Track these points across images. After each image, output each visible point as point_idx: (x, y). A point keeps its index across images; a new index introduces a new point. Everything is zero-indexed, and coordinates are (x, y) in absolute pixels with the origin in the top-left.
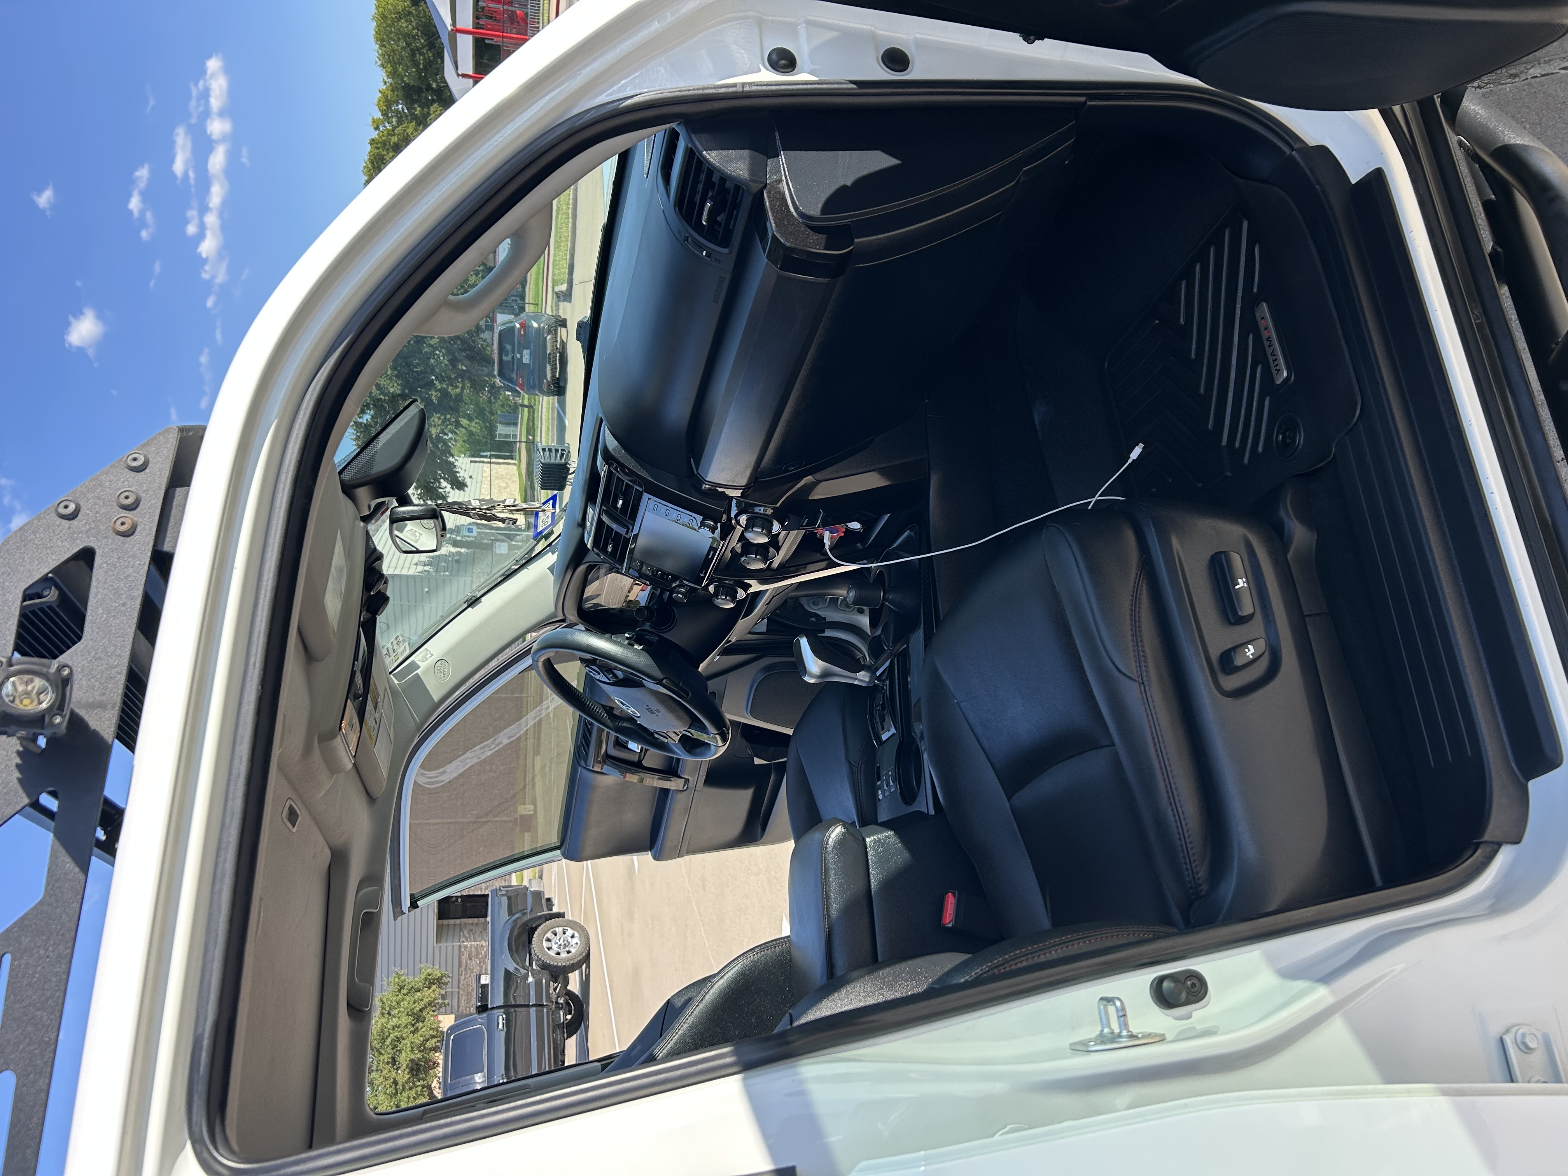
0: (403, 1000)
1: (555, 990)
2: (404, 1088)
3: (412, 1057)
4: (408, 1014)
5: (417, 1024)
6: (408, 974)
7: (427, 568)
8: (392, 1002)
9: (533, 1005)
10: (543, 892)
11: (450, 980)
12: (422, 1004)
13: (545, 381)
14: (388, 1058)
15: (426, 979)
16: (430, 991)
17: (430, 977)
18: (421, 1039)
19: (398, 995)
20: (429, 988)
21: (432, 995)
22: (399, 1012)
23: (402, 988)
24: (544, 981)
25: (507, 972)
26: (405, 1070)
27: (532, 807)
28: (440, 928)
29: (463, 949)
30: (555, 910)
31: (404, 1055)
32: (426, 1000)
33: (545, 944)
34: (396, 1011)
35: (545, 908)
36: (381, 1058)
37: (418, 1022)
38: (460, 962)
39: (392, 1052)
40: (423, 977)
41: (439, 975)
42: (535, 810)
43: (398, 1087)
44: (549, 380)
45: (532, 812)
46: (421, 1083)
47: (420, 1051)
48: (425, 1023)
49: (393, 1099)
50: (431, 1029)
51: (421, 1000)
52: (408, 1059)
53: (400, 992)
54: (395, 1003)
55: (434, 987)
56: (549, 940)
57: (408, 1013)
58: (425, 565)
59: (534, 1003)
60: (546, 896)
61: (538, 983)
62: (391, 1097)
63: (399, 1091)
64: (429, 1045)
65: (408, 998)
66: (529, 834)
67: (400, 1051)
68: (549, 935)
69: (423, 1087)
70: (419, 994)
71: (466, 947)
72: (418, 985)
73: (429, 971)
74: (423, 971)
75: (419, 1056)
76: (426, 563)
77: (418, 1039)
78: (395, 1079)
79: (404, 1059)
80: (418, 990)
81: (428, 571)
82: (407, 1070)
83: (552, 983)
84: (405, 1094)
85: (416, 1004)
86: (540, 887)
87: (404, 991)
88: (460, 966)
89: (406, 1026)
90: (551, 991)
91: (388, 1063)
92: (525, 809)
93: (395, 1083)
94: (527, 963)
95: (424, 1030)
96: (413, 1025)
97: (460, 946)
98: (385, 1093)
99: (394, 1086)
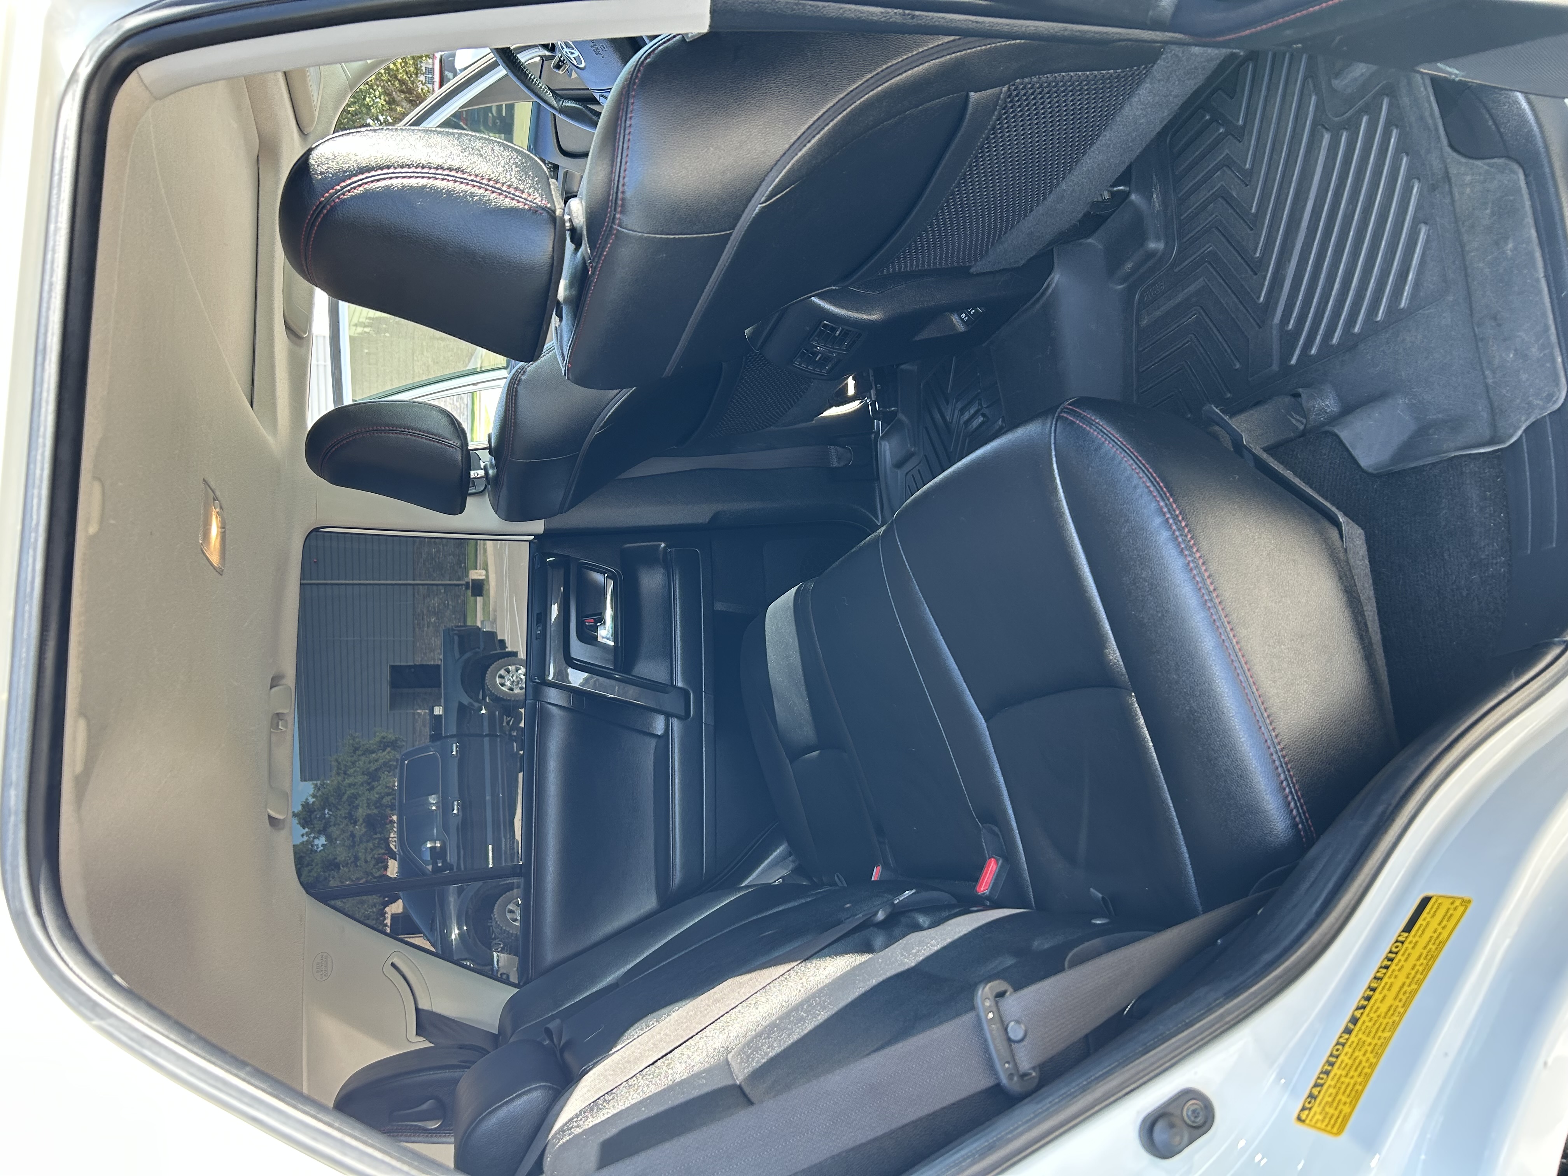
0: (359, 760)
1: (508, 723)
2: (361, 841)
3: (369, 812)
4: (363, 774)
5: (373, 783)
6: (362, 737)
7: (367, 330)
8: (347, 762)
9: (486, 735)
10: (496, 633)
11: (404, 744)
12: (377, 765)
13: (490, 115)
14: (345, 813)
15: (381, 742)
16: (385, 753)
17: (385, 740)
18: (377, 796)
19: (352, 756)
20: (384, 750)
21: (388, 757)
22: (355, 771)
23: (356, 749)
24: (497, 713)
25: (461, 705)
26: (362, 824)
27: (484, 572)
28: (393, 696)
29: (417, 717)
30: (509, 649)
31: (360, 810)
32: (381, 761)
33: (498, 680)
34: (352, 771)
35: (498, 647)
36: (339, 813)
37: (374, 781)
38: (414, 728)
39: (349, 808)
40: (377, 739)
41: (393, 738)
42: (487, 576)
43: (355, 839)
44: (495, 114)
45: (484, 577)
46: (378, 836)
47: (376, 808)
48: (381, 782)
49: (351, 851)
50: (387, 787)
51: (377, 761)
52: (365, 814)
53: (355, 753)
54: (349, 764)
55: (389, 749)
56: (501, 677)
57: (363, 772)
58: (365, 326)
59: (488, 733)
60: (499, 638)
61: (491, 714)
62: (349, 849)
63: (357, 843)
64: (384, 801)
65: (363, 758)
66: (481, 598)
67: (357, 807)
68: (502, 672)
69: (380, 839)
70: (374, 755)
71: (419, 714)
72: (372, 748)
73: (384, 734)
74: (378, 734)
75: (376, 811)
76: (367, 324)
77: (374, 796)
78: (352, 832)
79: (361, 813)
80: (373, 752)
81: (368, 333)
82: (364, 824)
83: (505, 717)
84: (363, 846)
85: (372, 764)
86: (492, 627)
87: (359, 752)
88: (414, 733)
89: (362, 785)
90: (505, 724)
91: (345, 818)
92: (476, 574)
93: (353, 835)
94: (481, 697)
95: (379, 787)
96: (369, 784)
97: (414, 714)
98: (344, 845)
99: (351, 839)
